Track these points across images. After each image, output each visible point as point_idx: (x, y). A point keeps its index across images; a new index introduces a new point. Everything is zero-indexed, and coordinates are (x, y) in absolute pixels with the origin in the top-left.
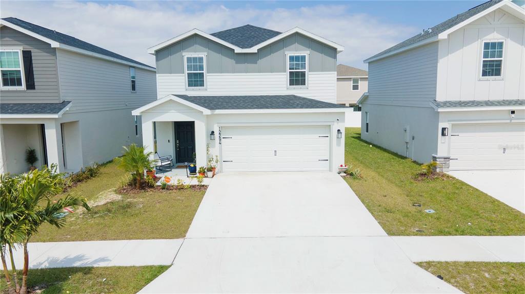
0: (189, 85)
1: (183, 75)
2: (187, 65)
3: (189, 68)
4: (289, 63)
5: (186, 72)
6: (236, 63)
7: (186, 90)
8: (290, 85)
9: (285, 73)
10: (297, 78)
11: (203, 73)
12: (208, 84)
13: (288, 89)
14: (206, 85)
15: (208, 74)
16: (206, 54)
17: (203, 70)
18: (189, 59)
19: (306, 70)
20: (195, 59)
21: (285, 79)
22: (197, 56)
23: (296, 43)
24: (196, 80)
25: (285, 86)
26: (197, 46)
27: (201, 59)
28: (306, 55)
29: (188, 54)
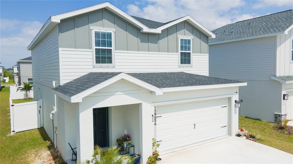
0: (98, 62)
1: (91, 50)
2: (95, 40)
3: (97, 44)
4: (180, 45)
5: (94, 47)
6: (141, 42)
7: (94, 67)
8: (181, 64)
11: (111, 49)
12: (116, 61)
13: (179, 67)
14: (115, 62)
16: (115, 30)
17: (111, 47)
18: (97, 34)
19: (191, 52)
20: (103, 34)
21: (178, 59)
22: (106, 31)
23: (185, 29)
24: (103, 57)
25: (178, 64)
26: (105, 20)
27: (109, 35)
28: (191, 39)
29: (96, 28)
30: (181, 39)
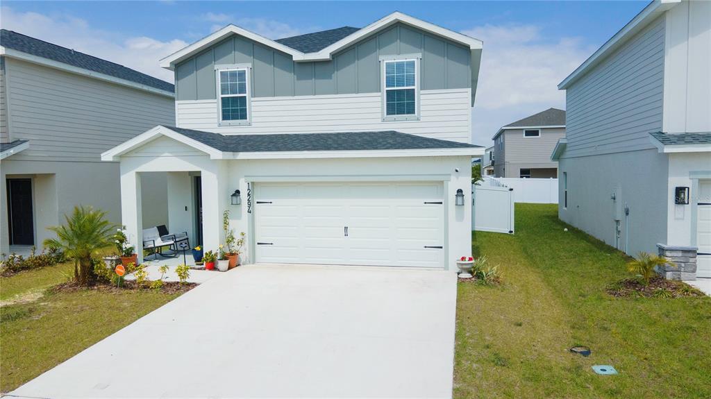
0: (225, 117)
1: (215, 101)
2: (221, 85)
3: (224, 89)
4: (385, 75)
5: (220, 96)
7: (220, 125)
8: (387, 114)
9: (379, 94)
10: (401, 103)
12: (253, 114)
13: (384, 120)
14: (251, 117)
15: (253, 99)
16: (250, 65)
17: (245, 93)
18: (224, 76)
19: (416, 87)
20: (233, 74)
21: (380, 104)
22: (237, 70)
23: (398, 41)
24: (234, 109)
25: (379, 115)
26: (236, 52)
27: (242, 74)
28: (415, 60)
29: (222, 67)
30: (386, 63)
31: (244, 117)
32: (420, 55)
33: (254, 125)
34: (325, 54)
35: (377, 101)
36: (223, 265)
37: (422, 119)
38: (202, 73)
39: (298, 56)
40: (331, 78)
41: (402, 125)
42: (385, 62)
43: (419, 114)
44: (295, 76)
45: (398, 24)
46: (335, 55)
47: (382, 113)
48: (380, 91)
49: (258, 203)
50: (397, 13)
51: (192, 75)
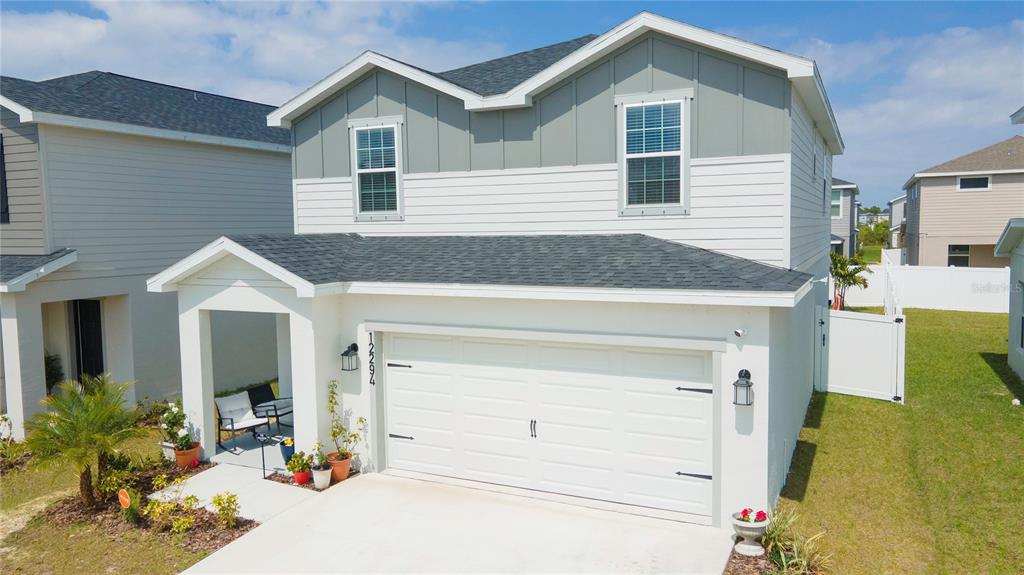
0: (364, 207)
1: (350, 179)
2: (358, 152)
3: (363, 161)
4: (625, 131)
5: (357, 171)
6: (478, 141)
7: (357, 220)
8: (629, 203)
9: (614, 166)
10: (654, 181)
11: (394, 173)
12: (407, 202)
13: (622, 215)
14: (403, 207)
15: (405, 176)
16: (401, 119)
17: (394, 165)
19: (683, 153)
20: (375, 134)
21: (614, 185)
22: (381, 127)
23: (650, 66)
24: (378, 193)
25: (614, 205)
26: (380, 97)
27: (388, 136)
28: (682, 101)
29: (360, 122)
30: (628, 109)
31: (392, 206)
32: (690, 92)
33: (407, 220)
34: (517, 97)
35: (612, 178)
36: (321, 477)
37: (694, 213)
38: (331, 133)
39: (473, 102)
40: (531, 139)
41: (656, 223)
42: (625, 106)
43: (688, 202)
44: (472, 136)
45: (650, 36)
46: (538, 98)
47: (620, 200)
48: (616, 162)
49: (389, 365)
50: (644, 14)
51: (315, 137)
